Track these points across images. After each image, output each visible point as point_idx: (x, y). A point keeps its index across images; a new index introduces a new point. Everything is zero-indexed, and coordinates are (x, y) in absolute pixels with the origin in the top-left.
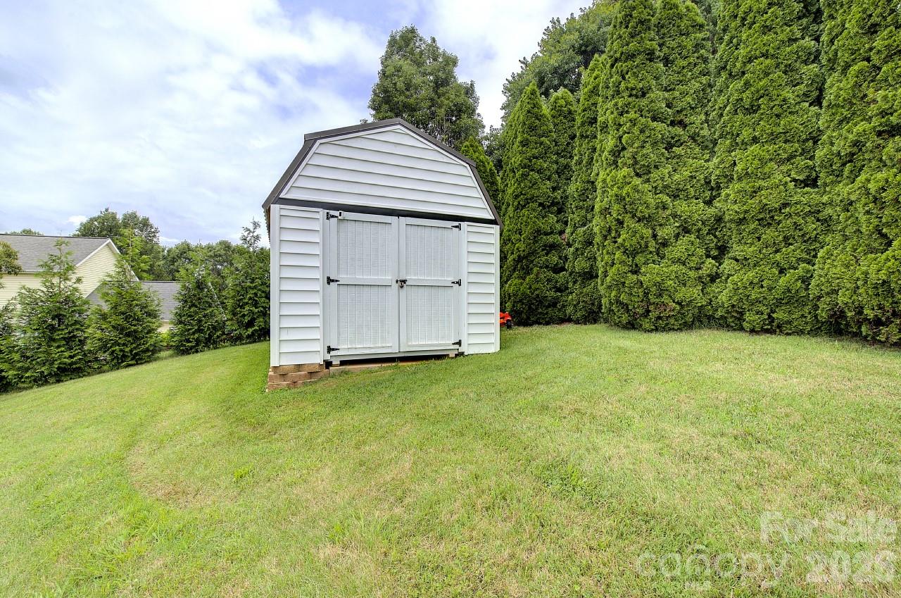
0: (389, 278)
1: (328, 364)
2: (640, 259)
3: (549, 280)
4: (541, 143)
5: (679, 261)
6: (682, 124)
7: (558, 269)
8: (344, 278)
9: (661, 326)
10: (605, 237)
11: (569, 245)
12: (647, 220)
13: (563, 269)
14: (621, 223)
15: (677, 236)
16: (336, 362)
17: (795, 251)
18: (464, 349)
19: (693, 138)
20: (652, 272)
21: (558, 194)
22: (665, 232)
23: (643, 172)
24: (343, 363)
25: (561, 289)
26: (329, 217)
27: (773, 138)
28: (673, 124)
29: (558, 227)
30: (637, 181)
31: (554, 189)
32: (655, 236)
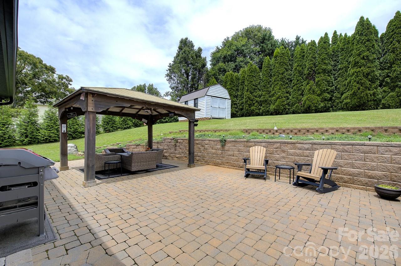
0: (218, 106)
1: (211, 118)
2: (250, 106)
3: (235, 110)
4: (233, 84)
5: (256, 106)
8: (213, 106)
10: (246, 102)
11: (238, 104)
12: (252, 100)
13: (237, 108)
14: (248, 100)
15: (256, 103)
17: (269, 105)
18: (226, 118)
19: (258, 89)
20: (252, 108)
21: (236, 94)
25: (237, 112)
26: (211, 98)
27: (267, 91)
28: (256, 86)
29: (237, 100)
30: (250, 94)
32: (253, 102)
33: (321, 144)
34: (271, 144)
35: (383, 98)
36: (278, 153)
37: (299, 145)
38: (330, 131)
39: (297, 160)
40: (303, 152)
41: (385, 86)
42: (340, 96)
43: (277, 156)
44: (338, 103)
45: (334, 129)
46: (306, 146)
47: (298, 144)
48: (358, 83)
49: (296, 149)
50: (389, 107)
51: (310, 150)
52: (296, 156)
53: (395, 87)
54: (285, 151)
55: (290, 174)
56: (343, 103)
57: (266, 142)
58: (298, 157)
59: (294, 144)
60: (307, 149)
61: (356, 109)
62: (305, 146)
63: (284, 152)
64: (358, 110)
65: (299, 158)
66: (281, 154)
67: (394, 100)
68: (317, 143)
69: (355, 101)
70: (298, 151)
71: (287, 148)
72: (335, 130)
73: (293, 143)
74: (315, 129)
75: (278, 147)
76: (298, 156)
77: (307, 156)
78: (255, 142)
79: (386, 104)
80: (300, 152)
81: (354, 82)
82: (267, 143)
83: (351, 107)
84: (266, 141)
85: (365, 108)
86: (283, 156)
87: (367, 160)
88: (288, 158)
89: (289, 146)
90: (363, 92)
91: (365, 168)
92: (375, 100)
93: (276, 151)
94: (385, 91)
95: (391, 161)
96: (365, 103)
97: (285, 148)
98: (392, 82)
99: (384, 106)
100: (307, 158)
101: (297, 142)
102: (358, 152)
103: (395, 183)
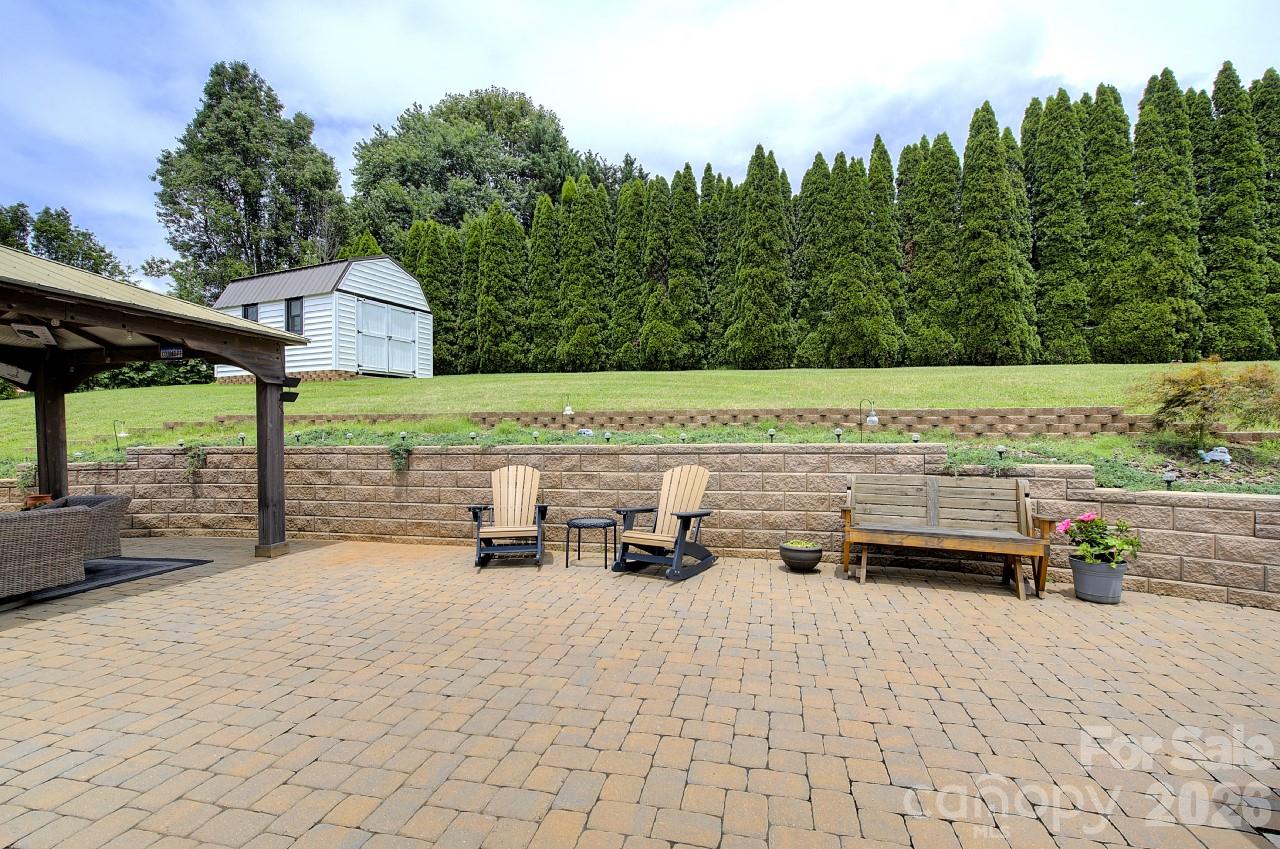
0: (384, 334)
1: (357, 373)
2: (498, 340)
3: (448, 350)
4: (442, 264)
5: (515, 342)
6: (516, 281)
7: (452, 343)
8: (364, 331)
9: (508, 370)
10: (483, 328)
11: (460, 330)
12: (502, 323)
13: (455, 344)
14: (490, 322)
15: (514, 331)
16: (361, 372)
17: (552, 342)
18: (416, 375)
19: (521, 288)
20: (505, 346)
21: (453, 298)
22: (509, 329)
23: (500, 299)
24: (364, 374)
25: (456, 356)
26: (358, 300)
27: (546, 298)
28: (513, 280)
29: (453, 318)
30: (497, 303)
31: (451, 294)
32: (505, 330)
33: (679, 453)
34: (556, 459)
35: (799, 342)
36: (575, 482)
37: (628, 459)
39: (624, 501)
40: (638, 478)
41: (801, 316)
42: (721, 331)
43: (573, 491)
44: (718, 347)
45: (706, 415)
46: (645, 460)
47: (624, 456)
48: (754, 303)
49: (621, 470)
50: (809, 365)
51: (654, 471)
52: (621, 489)
53: (816, 321)
54: (593, 478)
55: (606, 539)
56: (728, 348)
57: (541, 452)
58: (627, 492)
59: (616, 454)
60: (647, 469)
62: (641, 459)
63: (589, 478)
65: (627, 494)
66: (581, 486)
67: (815, 349)
68: (669, 450)
69: (750, 346)
70: (624, 475)
71: (599, 469)
72: (709, 416)
73: (612, 454)
74: (666, 413)
75: (574, 466)
76: (625, 487)
77: (648, 488)
78: (508, 454)
79: (803, 357)
80: (631, 476)
81: (748, 300)
82: (544, 454)
84: (540, 449)
86: (589, 491)
87: (768, 487)
88: (601, 495)
89: (604, 461)
90: (765, 325)
91: (765, 506)
92: (785, 347)
93: (569, 479)
94: (801, 328)
95: (807, 485)
96: (768, 351)
97: (592, 468)
98: (812, 309)
99: (800, 361)
100: (646, 492)
101: (623, 450)
102: (750, 468)
103: (813, 533)
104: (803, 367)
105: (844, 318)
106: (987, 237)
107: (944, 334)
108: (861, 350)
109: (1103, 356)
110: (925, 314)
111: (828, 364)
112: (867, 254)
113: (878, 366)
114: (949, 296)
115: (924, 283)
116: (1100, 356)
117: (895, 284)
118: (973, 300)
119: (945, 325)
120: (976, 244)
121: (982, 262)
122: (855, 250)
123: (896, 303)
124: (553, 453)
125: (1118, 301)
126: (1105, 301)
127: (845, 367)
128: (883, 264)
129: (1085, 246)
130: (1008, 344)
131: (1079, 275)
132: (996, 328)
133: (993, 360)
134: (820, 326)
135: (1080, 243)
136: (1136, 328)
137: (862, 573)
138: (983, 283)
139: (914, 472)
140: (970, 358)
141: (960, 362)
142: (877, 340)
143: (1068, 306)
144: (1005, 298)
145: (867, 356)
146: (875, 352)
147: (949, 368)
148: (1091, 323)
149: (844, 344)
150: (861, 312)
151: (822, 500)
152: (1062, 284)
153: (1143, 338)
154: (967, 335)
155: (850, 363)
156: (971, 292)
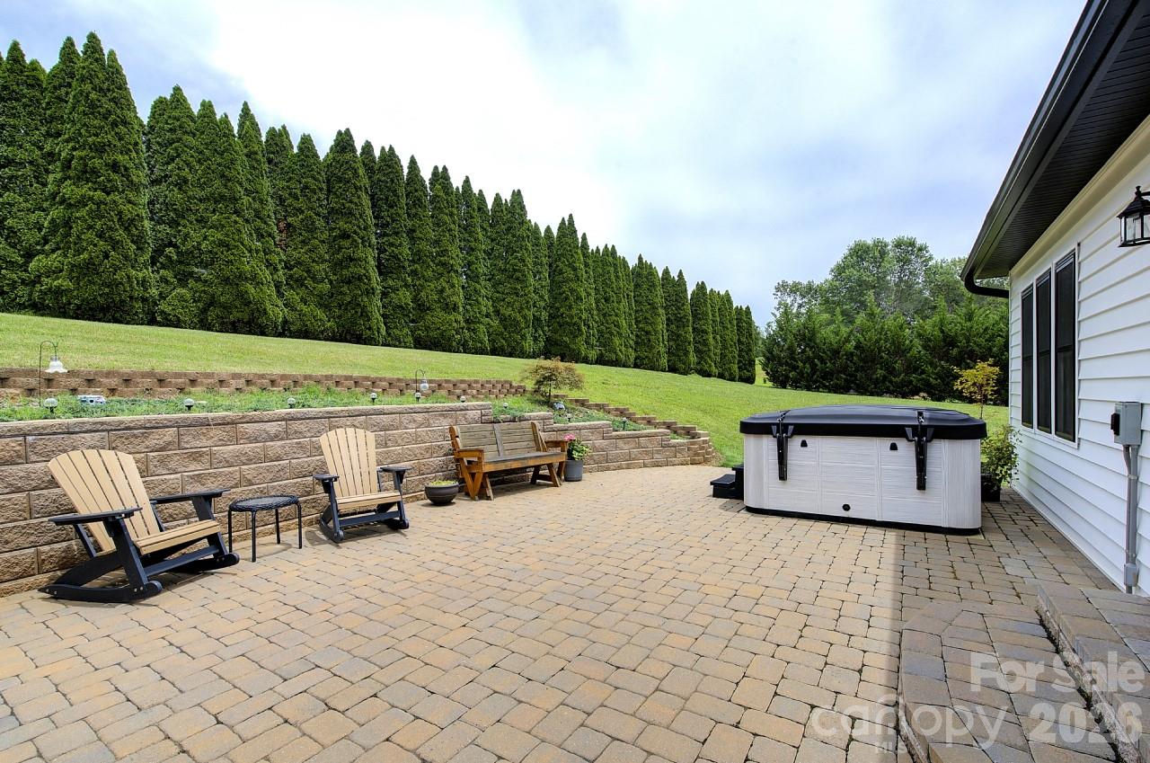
34: (135, 436)
35: (162, 296)
36: (172, 465)
37: (250, 428)
38: (232, 381)
39: (249, 477)
40: (265, 448)
41: (163, 267)
42: (21, 260)
43: (173, 476)
44: (16, 282)
45: (240, 379)
46: (272, 428)
47: (245, 425)
48: (100, 235)
49: (242, 442)
50: (178, 324)
51: (282, 439)
52: (244, 464)
53: (185, 276)
54: (201, 456)
55: (230, 527)
56: (38, 287)
57: (105, 427)
58: (253, 466)
59: (233, 424)
60: (276, 437)
61: (93, 316)
62: (267, 426)
63: (196, 456)
64: (100, 320)
65: (254, 469)
66: (183, 469)
67: (187, 307)
68: (299, 416)
69: (92, 291)
70: (247, 447)
71: (209, 443)
72: (243, 380)
73: (228, 424)
75: (169, 443)
76: (250, 461)
77: (279, 459)
78: (25, 435)
79: (170, 314)
80: (256, 447)
81: (88, 229)
82: (108, 431)
83: (79, 307)
84: (102, 424)
85: (121, 316)
86: (197, 473)
87: (389, 443)
88: (215, 476)
89: (216, 432)
90: (120, 269)
91: (389, 461)
92: (144, 300)
93: (161, 461)
94: (164, 280)
95: (417, 439)
96: (122, 301)
97: (198, 444)
98: (181, 262)
99: (166, 319)
100: (276, 463)
101: (243, 417)
102: (375, 428)
103: (424, 476)
104: (168, 326)
105: (226, 281)
106: (356, 241)
107: (319, 313)
108: (246, 318)
109: (421, 345)
110: (302, 292)
111: (205, 325)
112: (247, 221)
113: (263, 334)
114: (322, 281)
115: (300, 264)
116: (420, 344)
117: (274, 258)
118: (345, 289)
119: (320, 305)
120: (346, 243)
121: (351, 259)
122: (236, 212)
123: (275, 276)
124: (127, 429)
125: (429, 309)
126: (422, 308)
127: (227, 332)
128: (262, 236)
129: (409, 266)
130: (370, 329)
131: (406, 286)
132: (362, 315)
133: (359, 340)
134: (191, 283)
135: (407, 263)
136: (439, 329)
137: (490, 492)
138: (353, 277)
139: (477, 422)
140: (341, 336)
141: (333, 339)
142: (265, 309)
143: (402, 307)
144: (368, 293)
145: (253, 324)
146: (263, 320)
147: (323, 342)
148: (413, 321)
149: (226, 308)
150: (246, 278)
151: (427, 449)
152: (398, 290)
153: (442, 334)
154: (340, 317)
155: (234, 328)
156: (342, 282)
